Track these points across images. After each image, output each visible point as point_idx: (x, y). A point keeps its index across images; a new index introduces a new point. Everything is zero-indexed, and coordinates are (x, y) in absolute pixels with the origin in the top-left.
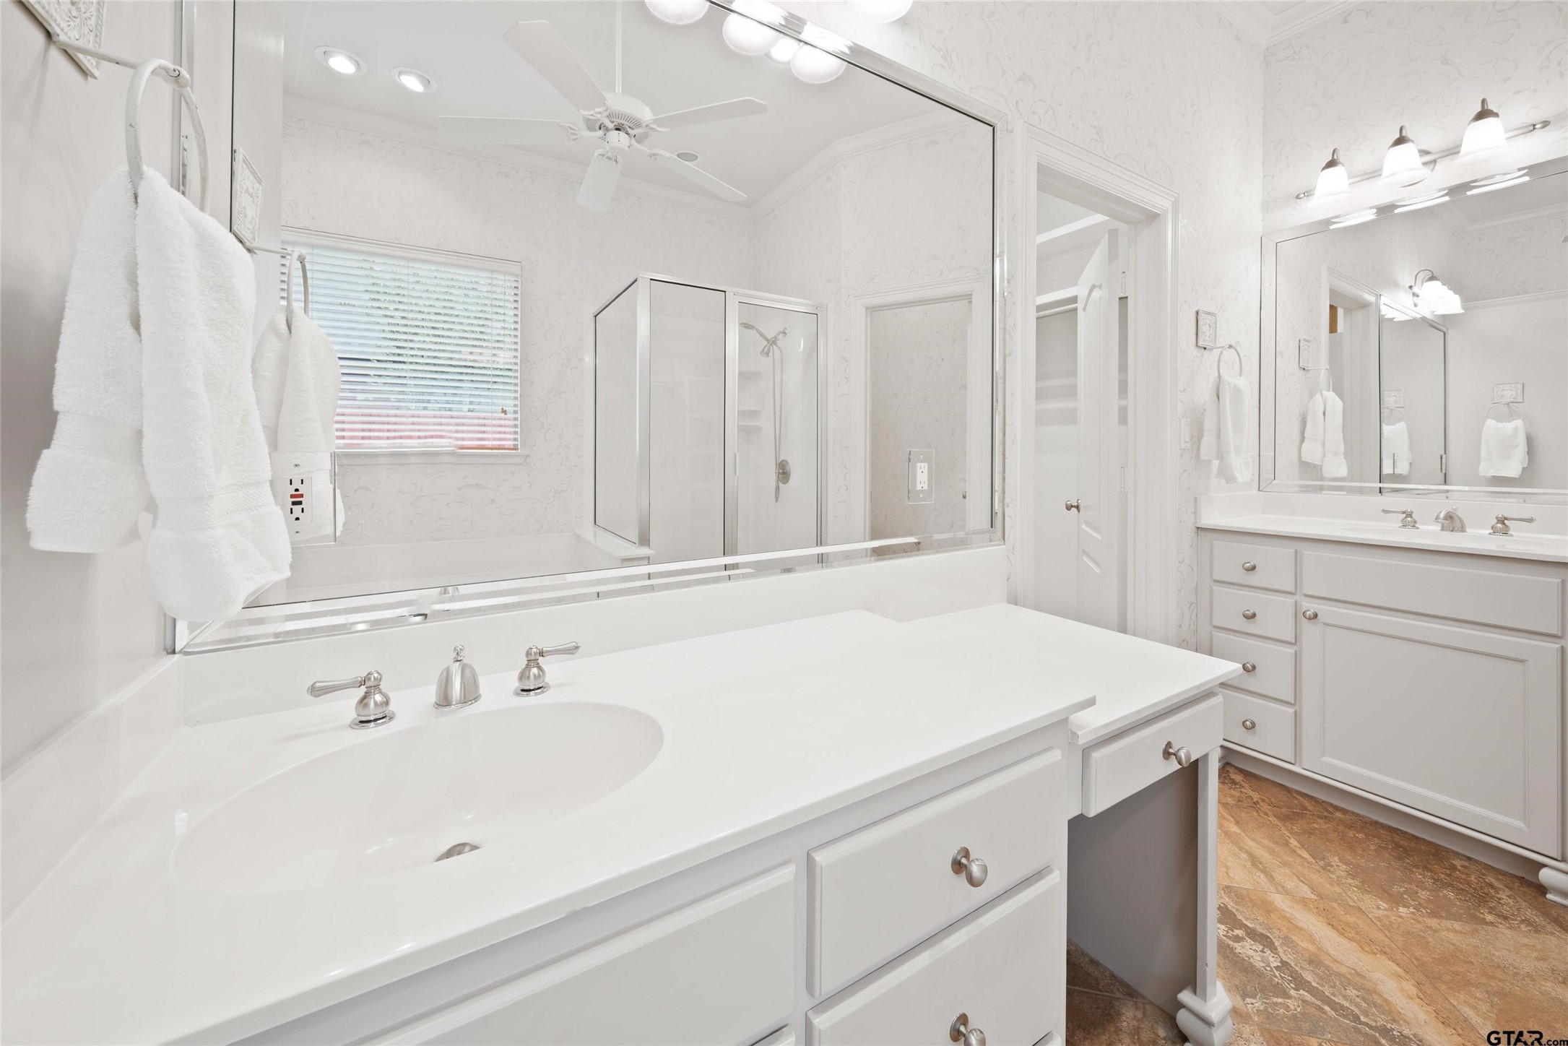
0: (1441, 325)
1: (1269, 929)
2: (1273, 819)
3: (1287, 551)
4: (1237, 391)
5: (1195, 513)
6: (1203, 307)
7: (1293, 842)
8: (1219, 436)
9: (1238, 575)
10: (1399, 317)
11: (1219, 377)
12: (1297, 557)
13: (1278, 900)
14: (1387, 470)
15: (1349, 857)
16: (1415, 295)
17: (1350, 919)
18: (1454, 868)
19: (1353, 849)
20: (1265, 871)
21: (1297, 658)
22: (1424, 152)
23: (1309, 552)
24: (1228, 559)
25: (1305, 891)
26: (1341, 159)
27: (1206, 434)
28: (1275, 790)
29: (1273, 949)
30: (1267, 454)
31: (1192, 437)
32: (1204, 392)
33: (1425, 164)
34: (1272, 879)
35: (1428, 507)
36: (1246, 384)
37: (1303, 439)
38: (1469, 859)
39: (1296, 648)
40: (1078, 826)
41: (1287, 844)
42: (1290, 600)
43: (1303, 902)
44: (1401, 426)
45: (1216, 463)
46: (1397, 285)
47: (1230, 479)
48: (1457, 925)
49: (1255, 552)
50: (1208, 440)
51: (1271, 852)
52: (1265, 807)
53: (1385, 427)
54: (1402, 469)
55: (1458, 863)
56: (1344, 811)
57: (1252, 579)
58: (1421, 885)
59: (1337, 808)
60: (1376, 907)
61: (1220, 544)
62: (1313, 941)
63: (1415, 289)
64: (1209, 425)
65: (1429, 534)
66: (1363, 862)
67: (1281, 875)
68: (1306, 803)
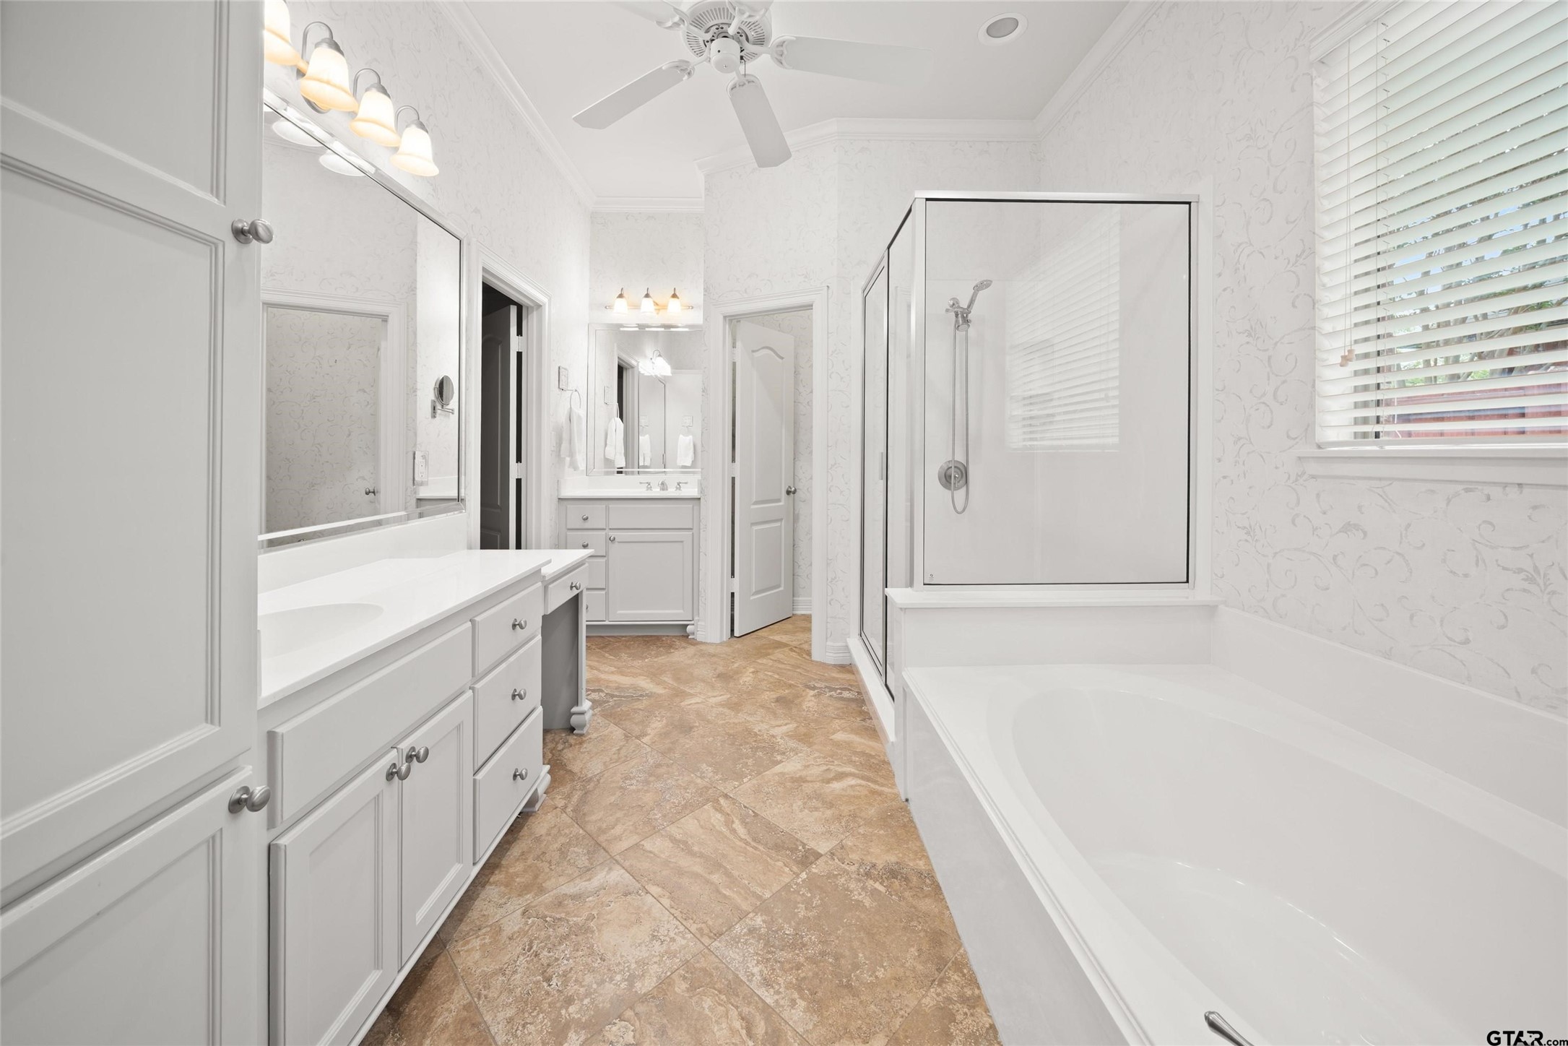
0: (663, 381)
1: (600, 686)
2: (598, 650)
3: (602, 506)
4: (579, 417)
5: (558, 490)
6: (562, 365)
7: (607, 655)
8: (570, 443)
9: (579, 524)
10: (646, 374)
11: (571, 408)
12: (607, 509)
13: (603, 676)
14: (641, 464)
15: (628, 651)
16: (653, 363)
17: (629, 671)
18: (663, 641)
19: (629, 648)
20: (596, 669)
21: (607, 564)
22: (656, 304)
23: (612, 505)
24: (574, 513)
25: (613, 669)
26: (624, 295)
27: (564, 442)
28: (597, 639)
29: (602, 691)
30: (590, 455)
31: (557, 443)
32: (563, 419)
33: (656, 309)
34: (599, 670)
35: (655, 480)
36: (582, 413)
37: (606, 445)
38: (668, 636)
39: (606, 558)
40: (544, 617)
41: (604, 656)
42: (603, 533)
43: (612, 673)
44: (647, 436)
45: (568, 459)
46: (645, 356)
47: (576, 468)
48: (663, 657)
49: (587, 509)
50: (565, 445)
51: (598, 661)
52: (594, 647)
53: (640, 437)
54: (647, 463)
55: (664, 639)
56: (626, 637)
57: (587, 525)
58: (652, 650)
59: (623, 637)
60: (638, 663)
61: (572, 507)
62: (617, 683)
63: (653, 360)
64: (565, 436)
65: (656, 492)
66: (633, 651)
67: (603, 668)
68: (610, 639)
